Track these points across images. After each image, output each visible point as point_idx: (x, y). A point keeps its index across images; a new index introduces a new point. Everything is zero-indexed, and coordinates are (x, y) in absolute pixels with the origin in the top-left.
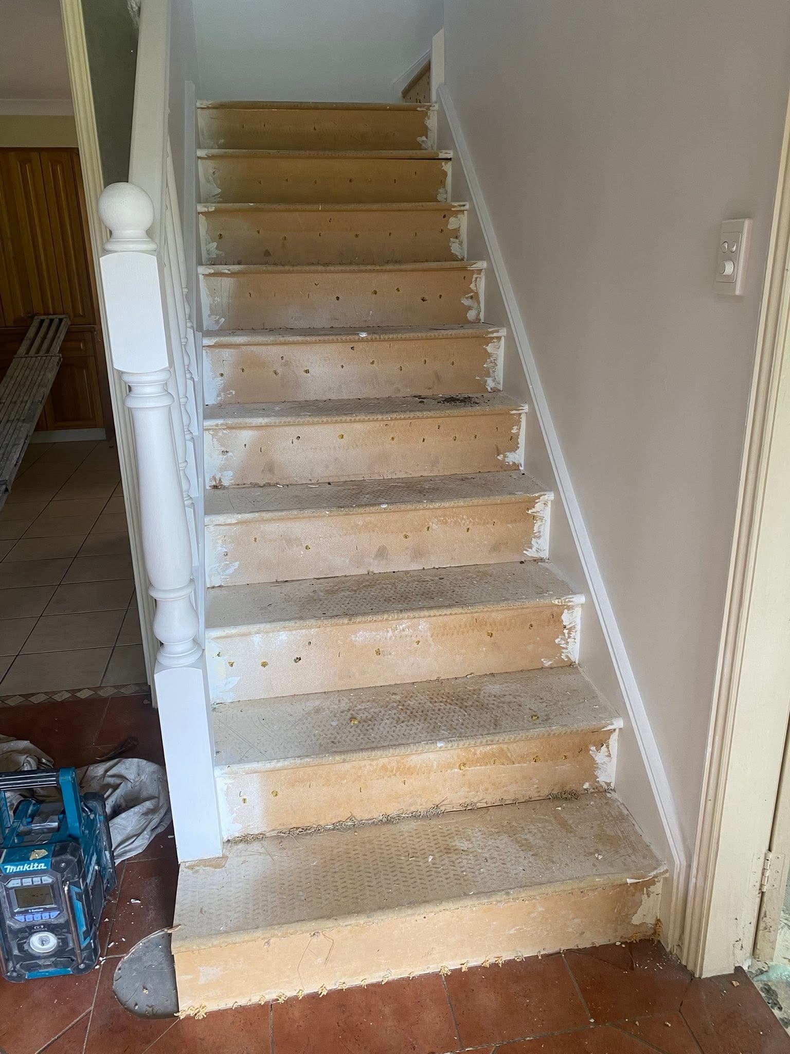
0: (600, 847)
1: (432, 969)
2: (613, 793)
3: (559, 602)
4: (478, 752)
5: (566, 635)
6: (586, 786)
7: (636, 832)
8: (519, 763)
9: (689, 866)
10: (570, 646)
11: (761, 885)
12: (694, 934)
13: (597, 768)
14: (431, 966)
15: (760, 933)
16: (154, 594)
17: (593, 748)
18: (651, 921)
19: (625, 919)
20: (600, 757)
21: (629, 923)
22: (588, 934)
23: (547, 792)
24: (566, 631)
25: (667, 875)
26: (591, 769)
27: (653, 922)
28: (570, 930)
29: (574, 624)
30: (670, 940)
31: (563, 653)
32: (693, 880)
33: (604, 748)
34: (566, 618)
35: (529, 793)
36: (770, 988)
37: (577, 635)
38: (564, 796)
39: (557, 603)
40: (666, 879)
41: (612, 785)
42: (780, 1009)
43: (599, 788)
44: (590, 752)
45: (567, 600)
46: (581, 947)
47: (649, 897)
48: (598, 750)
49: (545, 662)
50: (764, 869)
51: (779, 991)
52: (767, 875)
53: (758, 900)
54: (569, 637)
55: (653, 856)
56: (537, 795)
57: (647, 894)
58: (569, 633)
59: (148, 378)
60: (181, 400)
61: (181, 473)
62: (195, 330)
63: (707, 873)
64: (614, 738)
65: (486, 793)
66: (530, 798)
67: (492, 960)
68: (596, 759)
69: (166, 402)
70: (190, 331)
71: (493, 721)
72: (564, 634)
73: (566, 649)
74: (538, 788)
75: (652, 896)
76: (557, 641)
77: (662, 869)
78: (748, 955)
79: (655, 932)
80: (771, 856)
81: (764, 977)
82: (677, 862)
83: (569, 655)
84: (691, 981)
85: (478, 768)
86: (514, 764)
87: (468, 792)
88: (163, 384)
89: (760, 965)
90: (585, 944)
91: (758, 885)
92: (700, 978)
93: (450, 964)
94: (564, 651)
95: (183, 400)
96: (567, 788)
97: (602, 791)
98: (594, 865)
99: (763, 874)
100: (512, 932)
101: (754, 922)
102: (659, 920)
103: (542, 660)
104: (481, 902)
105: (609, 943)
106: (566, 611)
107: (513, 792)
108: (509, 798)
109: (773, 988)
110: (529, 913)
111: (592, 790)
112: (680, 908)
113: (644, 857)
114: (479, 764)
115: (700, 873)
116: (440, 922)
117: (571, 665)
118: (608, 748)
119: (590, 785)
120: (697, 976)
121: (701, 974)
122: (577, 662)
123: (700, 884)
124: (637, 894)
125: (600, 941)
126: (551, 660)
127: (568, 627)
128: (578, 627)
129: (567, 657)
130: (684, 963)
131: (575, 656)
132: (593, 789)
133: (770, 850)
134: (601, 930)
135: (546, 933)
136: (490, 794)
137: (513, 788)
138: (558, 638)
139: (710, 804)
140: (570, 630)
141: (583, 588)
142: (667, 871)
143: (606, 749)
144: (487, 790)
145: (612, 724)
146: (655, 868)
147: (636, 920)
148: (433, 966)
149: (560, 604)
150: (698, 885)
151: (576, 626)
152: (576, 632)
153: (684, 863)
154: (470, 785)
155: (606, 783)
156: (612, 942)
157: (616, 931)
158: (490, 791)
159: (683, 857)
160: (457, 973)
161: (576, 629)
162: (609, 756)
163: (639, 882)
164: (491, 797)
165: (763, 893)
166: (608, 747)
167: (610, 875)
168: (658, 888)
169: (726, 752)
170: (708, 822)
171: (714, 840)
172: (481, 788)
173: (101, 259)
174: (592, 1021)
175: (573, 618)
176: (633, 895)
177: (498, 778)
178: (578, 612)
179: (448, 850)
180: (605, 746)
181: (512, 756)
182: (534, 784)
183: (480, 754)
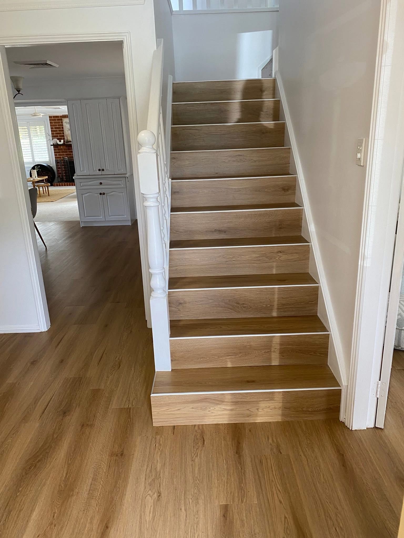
11: (377, 395)
16: (151, 271)
52: (379, 390)
59: (151, 196)
60: (162, 204)
61: (162, 231)
62: (169, 178)
69: (157, 204)
70: (167, 178)
84: (348, 431)
88: (156, 198)
95: (163, 204)
99: (377, 390)
120: (351, 429)
133: (380, 380)
165: (377, 398)
173: (138, 156)
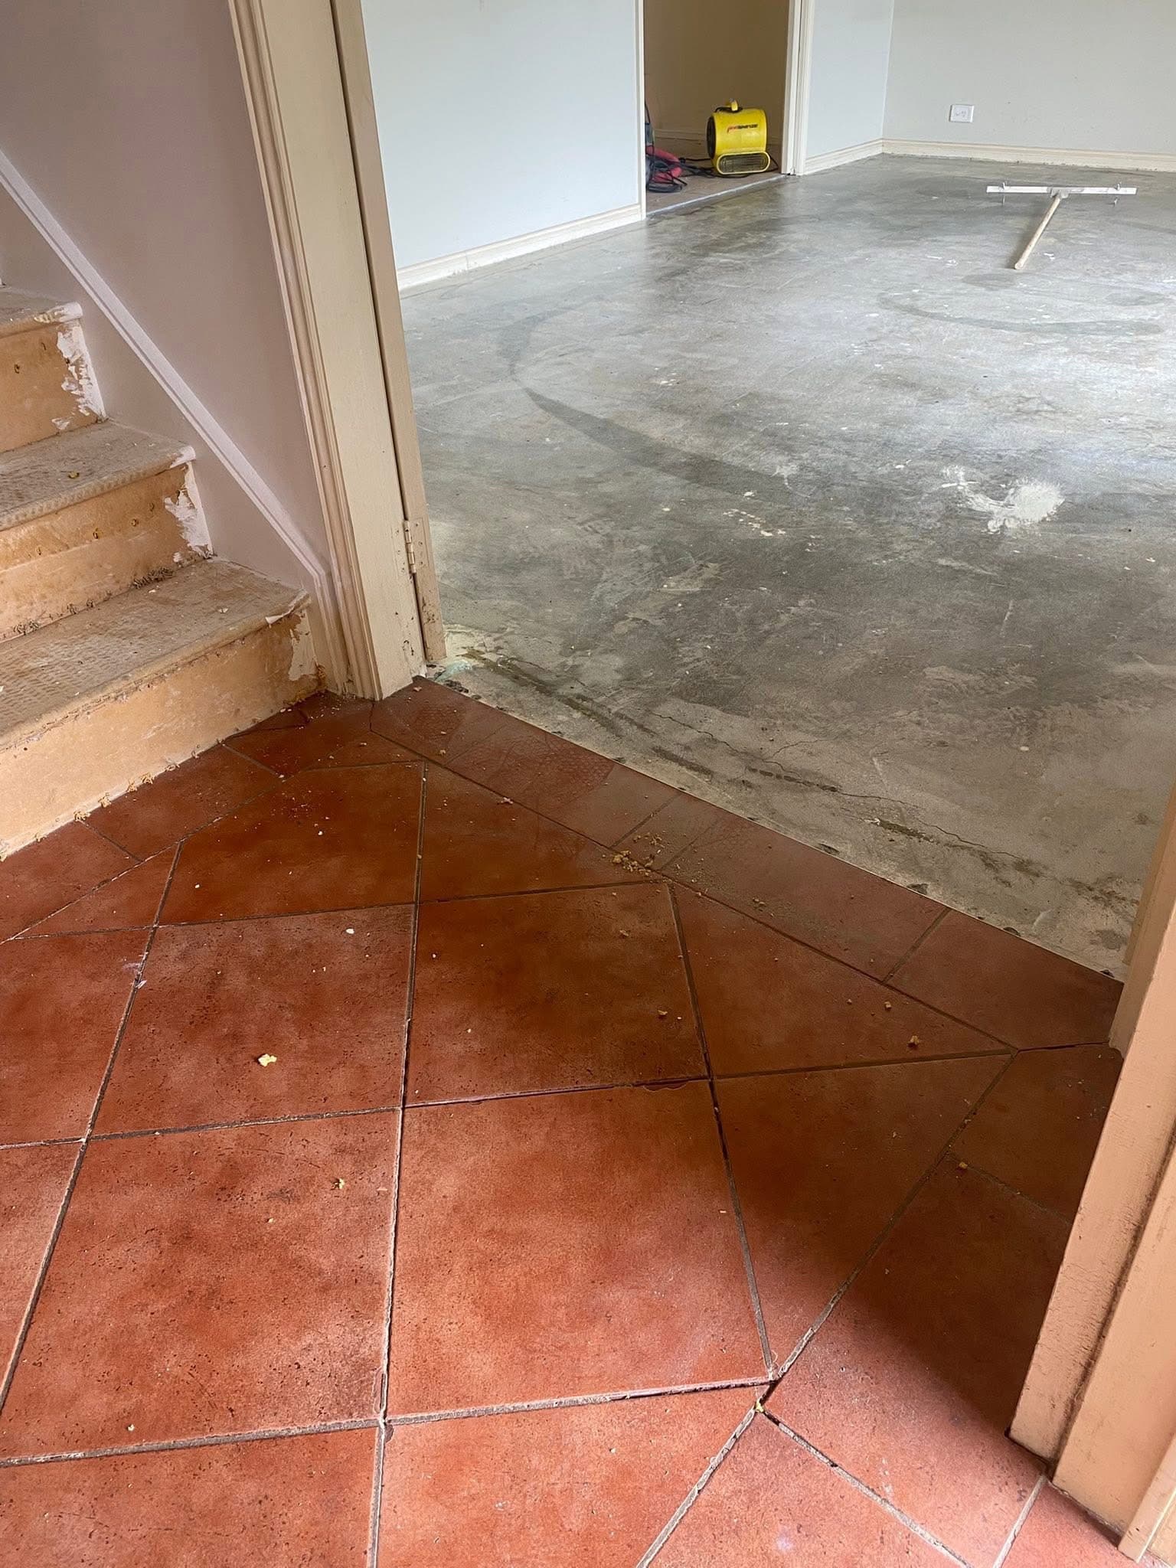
0: (221, 603)
1: (64, 819)
2: (215, 558)
3: (44, 319)
4: (10, 541)
5: (75, 374)
6: (177, 558)
7: (257, 579)
8: (75, 546)
9: (330, 575)
10: (86, 392)
11: (410, 566)
12: (359, 645)
13: (183, 528)
14: (60, 817)
15: (426, 627)
17: (168, 500)
18: (310, 671)
19: (279, 677)
20: (181, 511)
21: (287, 681)
22: (244, 711)
23: (129, 581)
24: (72, 369)
25: (309, 601)
26: (174, 531)
27: (313, 671)
28: (222, 711)
29: (79, 356)
30: (337, 682)
31: (80, 404)
32: (338, 585)
33: (182, 497)
34: (63, 345)
35: (106, 586)
36: (452, 682)
37: (90, 371)
38: (153, 578)
39: (42, 320)
40: (308, 607)
41: (210, 548)
42: (467, 691)
43: (196, 558)
44: (166, 507)
45: (56, 313)
46: (242, 729)
47: (298, 640)
48: (175, 501)
49: (58, 423)
50: (407, 544)
51: (461, 681)
52: (412, 551)
53: (411, 586)
54: (80, 377)
55: (286, 589)
56: (117, 587)
57: (295, 637)
58: (77, 371)
63: (350, 565)
64: (190, 477)
65: (45, 603)
66: (110, 594)
67: (139, 783)
68: (177, 515)
71: (14, 495)
72: (70, 373)
73: (82, 396)
74: (114, 576)
75: (301, 637)
76: (64, 386)
77: (301, 596)
78: (421, 659)
79: (320, 681)
80: (409, 524)
81: (443, 677)
82: (315, 575)
83: (89, 406)
84: (375, 706)
85: (18, 566)
86: (68, 548)
87: (18, 608)
89: (437, 670)
90: (246, 725)
91: (406, 566)
92: (381, 699)
93: (87, 806)
94: (80, 400)
96: (154, 567)
97: (200, 559)
98: (221, 619)
99: (408, 551)
100: (151, 735)
101: (416, 615)
102: (318, 667)
103: (53, 420)
104: (94, 698)
105: (272, 715)
106: (60, 335)
107: (81, 591)
108: (79, 602)
109: (454, 680)
110: (163, 704)
111: (187, 563)
112: (336, 632)
113: (277, 593)
114: (18, 561)
115: (343, 569)
116: (50, 750)
117: (98, 420)
118: (187, 496)
119: (182, 555)
120: (379, 701)
121: (381, 694)
122: (104, 413)
123: (347, 582)
124: (284, 640)
125: (261, 715)
126: (66, 419)
127: (73, 361)
128: (88, 359)
129: (88, 409)
130: (360, 695)
131: (99, 407)
132: (188, 560)
133: (406, 519)
134: (258, 700)
135: (193, 724)
136: (51, 602)
137: (81, 586)
138: (63, 381)
139: (326, 471)
140: (77, 364)
141: (72, 290)
142: (307, 597)
143: (185, 498)
144: (44, 596)
145: (181, 456)
146: (294, 597)
147: (294, 675)
148: (62, 816)
149: (48, 322)
150: (345, 587)
151: (84, 358)
152: (87, 366)
153: (323, 573)
154: (17, 596)
155: (201, 547)
156: (275, 713)
157: (274, 696)
158: (50, 597)
159: (318, 566)
160: (100, 814)
161: (86, 362)
162: (192, 507)
163: (280, 619)
164: (56, 606)
165: (414, 576)
166: (186, 494)
167: (244, 620)
168: (305, 625)
169: (324, 397)
170: (331, 495)
171: (344, 515)
172: (36, 596)
174: (282, 776)
175: (75, 344)
176: (280, 643)
177: (53, 574)
178: (78, 333)
179: (21, 674)
180: (182, 494)
181: (61, 536)
182: (107, 573)
183: (15, 543)
